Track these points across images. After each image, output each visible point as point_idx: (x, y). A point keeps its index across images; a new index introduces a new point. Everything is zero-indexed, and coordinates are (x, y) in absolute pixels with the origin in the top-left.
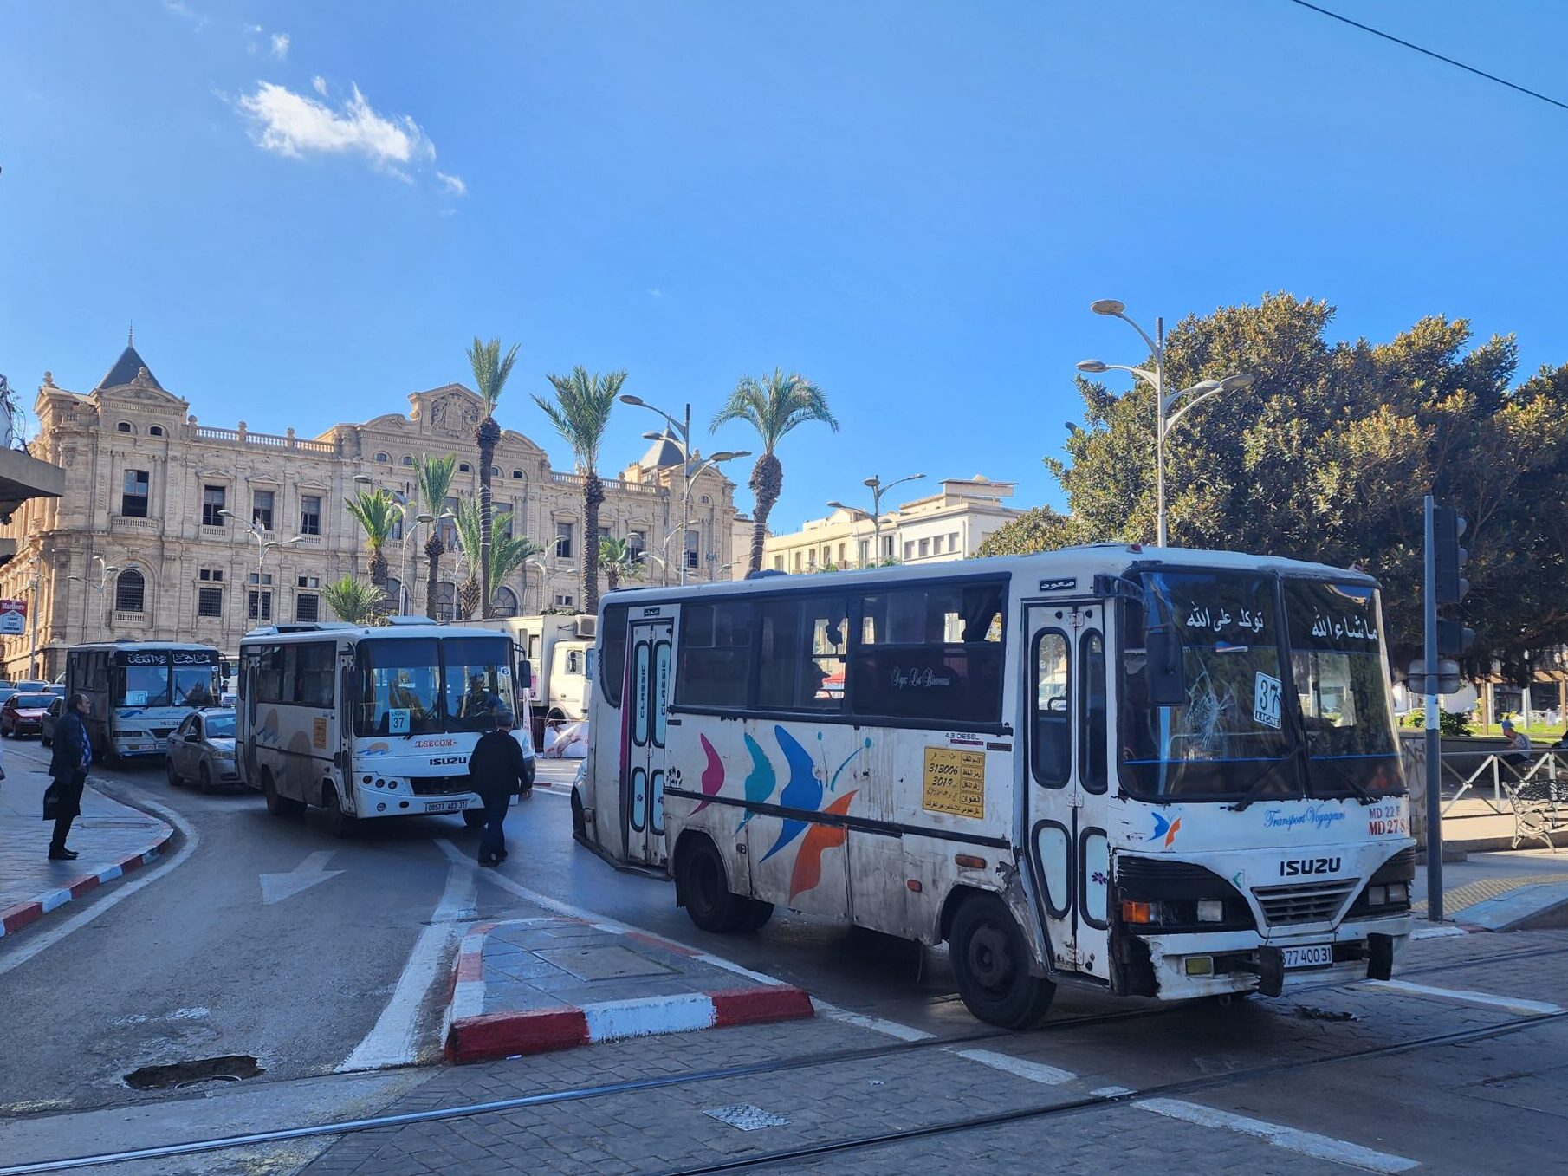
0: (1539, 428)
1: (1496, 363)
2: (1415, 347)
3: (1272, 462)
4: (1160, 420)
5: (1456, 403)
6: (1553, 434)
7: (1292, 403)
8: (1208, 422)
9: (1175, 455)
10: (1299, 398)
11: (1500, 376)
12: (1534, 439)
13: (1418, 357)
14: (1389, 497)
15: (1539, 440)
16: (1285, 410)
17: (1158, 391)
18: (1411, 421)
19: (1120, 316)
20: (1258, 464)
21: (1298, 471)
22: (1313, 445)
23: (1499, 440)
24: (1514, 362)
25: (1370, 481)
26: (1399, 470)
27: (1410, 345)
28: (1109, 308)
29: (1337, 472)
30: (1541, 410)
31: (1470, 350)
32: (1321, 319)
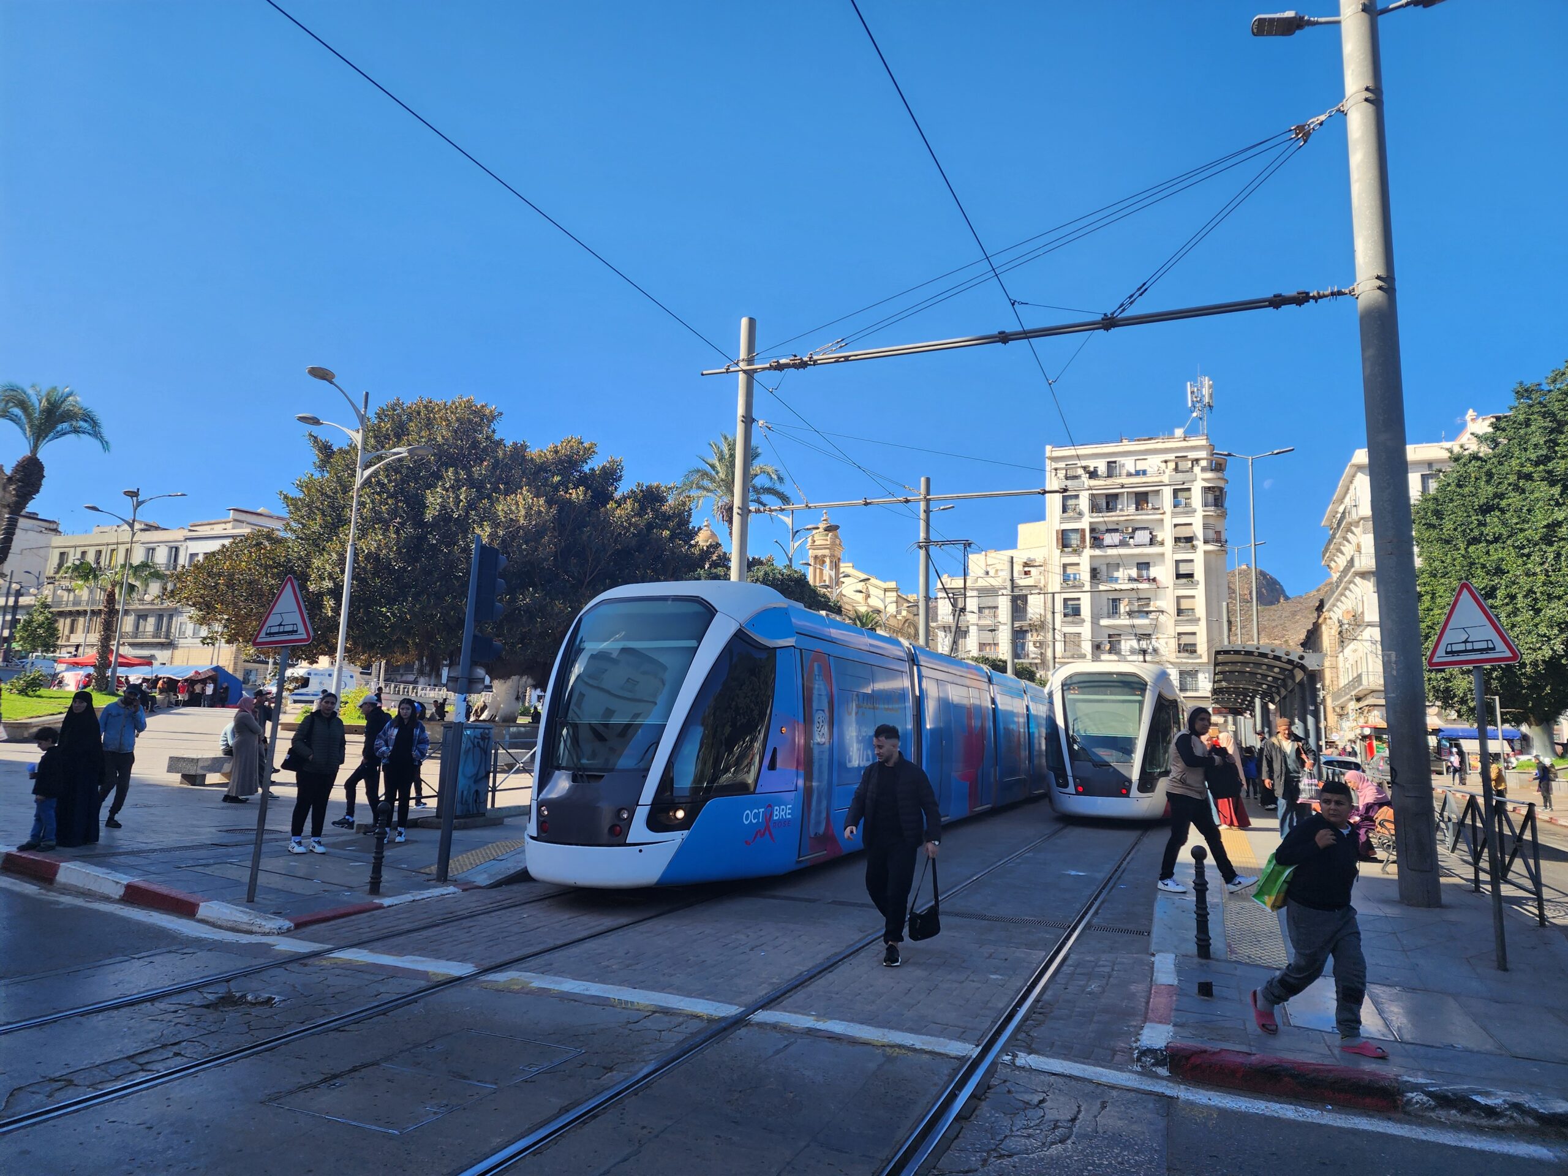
0: (628, 520)
1: (611, 475)
2: (559, 454)
3: (445, 517)
4: (359, 471)
5: (577, 495)
6: (636, 526)
7: (463, 474)
8: (402, 480)
9: (373, 502)
10: (470, 474)
11: (612, 484)
12: (625, 528)
13: (561, 462)
14: (525, 553)
15: (627, 529)
16: (457, 480)
17: (359, 447)
18: (542, 501)
19: (331, 383)
20: (434, 518)
21: (464, 526)
22: (475, 509)
23: (605, 524)
24: (621, 476)
25: (513, 538)
26: (535, 535)
27: (556, 452)
28: (322, 374)
29: (488, 530)
30: (629, 509)
31: (595, 464)
32: (492, 418)
